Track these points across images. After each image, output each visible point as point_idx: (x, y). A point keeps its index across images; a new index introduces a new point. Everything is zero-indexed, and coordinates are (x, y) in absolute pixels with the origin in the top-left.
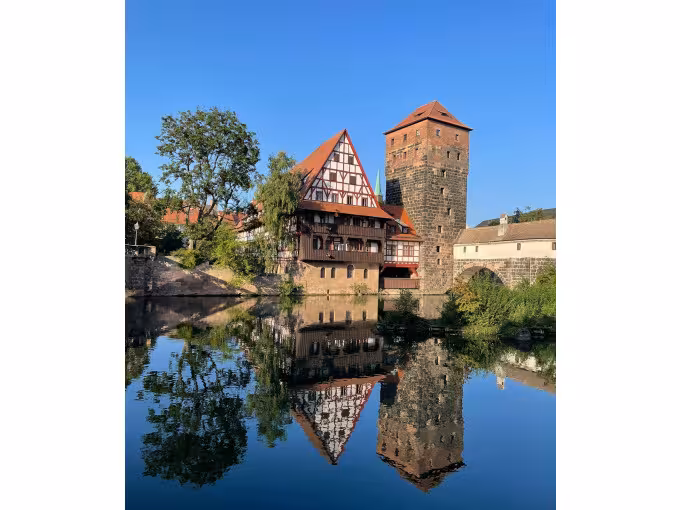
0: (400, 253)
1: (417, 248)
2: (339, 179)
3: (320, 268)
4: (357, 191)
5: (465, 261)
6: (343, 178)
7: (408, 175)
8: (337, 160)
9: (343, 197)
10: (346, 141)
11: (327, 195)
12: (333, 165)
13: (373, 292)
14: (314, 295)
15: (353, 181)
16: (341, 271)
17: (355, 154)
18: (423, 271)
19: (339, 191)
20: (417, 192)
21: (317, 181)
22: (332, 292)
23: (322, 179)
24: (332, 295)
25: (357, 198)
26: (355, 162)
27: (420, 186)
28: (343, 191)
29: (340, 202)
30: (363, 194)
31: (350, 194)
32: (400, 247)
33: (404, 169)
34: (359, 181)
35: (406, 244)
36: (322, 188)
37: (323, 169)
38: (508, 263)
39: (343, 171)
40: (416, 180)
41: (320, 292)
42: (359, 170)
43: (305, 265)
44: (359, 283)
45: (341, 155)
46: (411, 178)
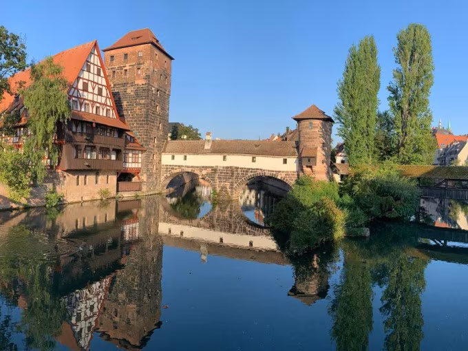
0: (130, 160)
1: (140, 155)
2: (90, 89)
3: (76, 176)
4: (103, 102)
5: (173, 167)
6: (93, 89)
7: (129, 91)
8: (89, 71)
9: (93, 107)
10: (96, 53)
11: (81, 105)
12: (85, 75)
13: (112, 196)
14: (72, 203)
15: (100, 94)
16: (91, 178)
17: (102, 66)
18: (145, 175)
19: (90, 101)
20: (138, 107)
21: (73, 90)
22: (86, 198)
23: (76, 88)
24: (86, 201)
25: (103, 109)
26: (102, 74)
27: (143, 101)
28: (93, 101)
29: (91, 112)
30: (106, 105)
31: (98, 105)
32: (130, 155)
33: (125, 84)
34: (104, 92)
35: (134, 152)
36: (77, 97)
37: (78, 78)
38: (214, 170)
39: (94, 82)
40: (137, 95)
41: (76, 200)
42: (105, 83)
43: (65, 174)
44: (104, 189)
45: (92, 66)
46: (132, 94)
